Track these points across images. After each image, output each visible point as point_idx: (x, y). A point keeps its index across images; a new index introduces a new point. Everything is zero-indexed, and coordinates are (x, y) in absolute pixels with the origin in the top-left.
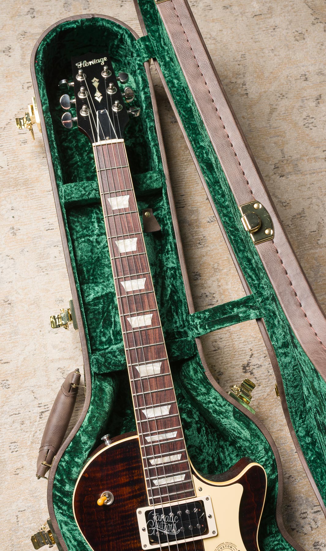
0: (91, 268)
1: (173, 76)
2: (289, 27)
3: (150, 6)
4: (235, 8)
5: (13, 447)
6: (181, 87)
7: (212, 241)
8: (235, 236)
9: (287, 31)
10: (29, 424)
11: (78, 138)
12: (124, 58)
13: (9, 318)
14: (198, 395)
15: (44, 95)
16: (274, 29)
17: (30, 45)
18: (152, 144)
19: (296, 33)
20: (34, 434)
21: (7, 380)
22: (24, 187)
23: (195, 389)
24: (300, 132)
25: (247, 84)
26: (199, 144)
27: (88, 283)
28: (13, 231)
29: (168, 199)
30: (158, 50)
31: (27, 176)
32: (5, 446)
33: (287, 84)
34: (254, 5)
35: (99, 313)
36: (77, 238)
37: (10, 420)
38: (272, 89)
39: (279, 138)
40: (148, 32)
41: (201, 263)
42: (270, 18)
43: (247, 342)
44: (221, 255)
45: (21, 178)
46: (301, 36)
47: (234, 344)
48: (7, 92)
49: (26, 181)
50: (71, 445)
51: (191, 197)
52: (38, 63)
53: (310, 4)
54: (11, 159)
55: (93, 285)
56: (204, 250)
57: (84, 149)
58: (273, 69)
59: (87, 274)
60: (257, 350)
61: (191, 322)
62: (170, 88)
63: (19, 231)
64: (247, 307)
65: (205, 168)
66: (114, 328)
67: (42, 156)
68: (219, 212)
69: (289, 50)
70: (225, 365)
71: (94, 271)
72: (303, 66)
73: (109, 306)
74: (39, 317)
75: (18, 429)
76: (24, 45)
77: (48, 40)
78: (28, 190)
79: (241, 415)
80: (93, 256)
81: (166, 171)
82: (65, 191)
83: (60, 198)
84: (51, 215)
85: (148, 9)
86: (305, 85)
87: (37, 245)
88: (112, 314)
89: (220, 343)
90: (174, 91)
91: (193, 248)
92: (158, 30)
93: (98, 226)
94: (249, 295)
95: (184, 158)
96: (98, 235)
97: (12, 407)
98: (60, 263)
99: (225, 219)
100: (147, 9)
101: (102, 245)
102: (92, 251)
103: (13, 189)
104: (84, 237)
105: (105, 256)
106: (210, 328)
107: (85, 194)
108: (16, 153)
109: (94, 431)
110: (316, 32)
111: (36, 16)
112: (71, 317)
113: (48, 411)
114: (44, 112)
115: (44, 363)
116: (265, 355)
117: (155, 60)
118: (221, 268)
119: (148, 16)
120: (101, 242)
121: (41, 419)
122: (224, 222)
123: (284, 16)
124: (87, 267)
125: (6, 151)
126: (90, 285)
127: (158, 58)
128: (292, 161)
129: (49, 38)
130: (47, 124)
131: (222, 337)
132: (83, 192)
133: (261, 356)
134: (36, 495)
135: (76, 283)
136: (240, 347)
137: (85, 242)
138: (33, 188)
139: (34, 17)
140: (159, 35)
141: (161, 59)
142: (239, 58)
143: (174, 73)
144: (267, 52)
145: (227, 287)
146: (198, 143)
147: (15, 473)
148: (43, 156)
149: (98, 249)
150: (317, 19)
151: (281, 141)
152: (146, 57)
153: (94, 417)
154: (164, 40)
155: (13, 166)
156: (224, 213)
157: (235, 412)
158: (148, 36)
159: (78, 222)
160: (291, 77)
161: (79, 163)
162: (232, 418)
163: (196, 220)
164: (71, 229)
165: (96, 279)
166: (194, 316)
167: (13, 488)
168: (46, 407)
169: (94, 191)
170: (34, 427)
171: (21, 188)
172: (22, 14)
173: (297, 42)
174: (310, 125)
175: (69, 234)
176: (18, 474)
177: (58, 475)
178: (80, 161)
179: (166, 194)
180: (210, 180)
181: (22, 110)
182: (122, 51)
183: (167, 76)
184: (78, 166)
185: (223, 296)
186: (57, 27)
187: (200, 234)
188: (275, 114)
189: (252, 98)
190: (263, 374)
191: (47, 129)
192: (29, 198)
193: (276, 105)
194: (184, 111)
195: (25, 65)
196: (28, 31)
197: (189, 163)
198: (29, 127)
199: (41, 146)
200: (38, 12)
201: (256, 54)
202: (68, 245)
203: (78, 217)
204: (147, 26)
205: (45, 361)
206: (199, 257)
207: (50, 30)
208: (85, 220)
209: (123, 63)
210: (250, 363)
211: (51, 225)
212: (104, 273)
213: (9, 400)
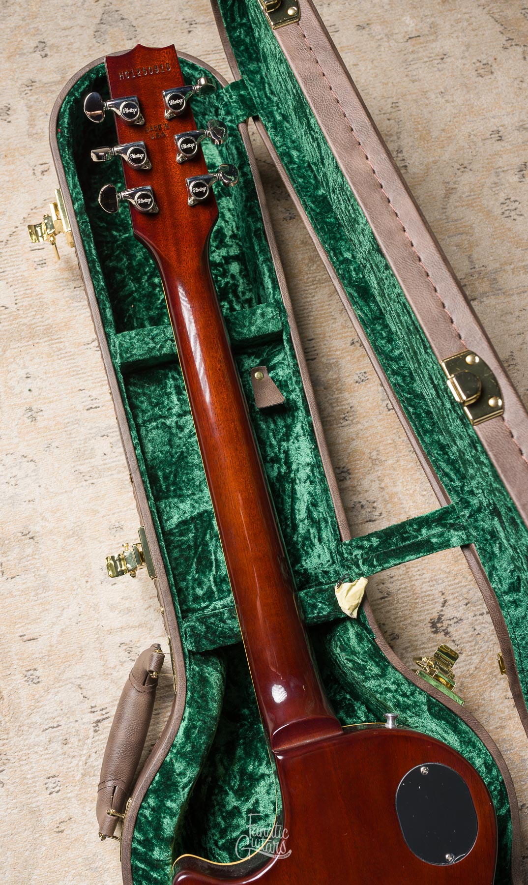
0: (171, 472)
1: (289, 144)
2: (467, 54)
3: (245, 31)
4: (377, 28)
5: (51, 785)
6: (304, 163)
7: (365, 414)
8: (415, 408)
9: (464, 61)
10: (76, 743)
11: (132, 252)
12: (200, 117)
13: (32, 562)
14: (367, 679)
15: (75, 186)
16: (442, 59)
17: (41, 101)
18: (261, 258)
19: (478, 64)
20: (86, 759)
21: (35, 670)
22: (45, 340)
23: (361, 669)
24: (497, 225)
25: (404, 150)
26: (343, 256)
27: (167, 498)
28: (30, 414)
29: (294, 349)
30: (262, 103)
31: (50, 321)
32: (37, 784)
33: (470, 148)
34: (407, 22)
35: (189, 547)
36: (144, 422)
37: (44, 738)
38: (446, 157)
39: (464, 237)
40: (243, 73)
41: (349, 451)
42: (433, 41)
43: (435, 580)
44: (382, 437)
45: (40, 324)
46: (486, 69)
47: (414, 585)
48: (8, 182)
49: (48, 329)
50: (157, 778)
51: (326, 342)
52: (62, 133)
53: (496, 16)
54: (22, 293)
55: (176, 500)
56: (352, 430)
57: (142, 271)
58: (445, 125)
59: (164, 482)
60: (453, 594)
61: (346, 555)
62: (286, 165)
63: (41, 413)
64: (444, 526)
65: (356, 295)
66: (217, 572)
67: (72, 285)
68: (385, 368)
69: (468, 92)
70: (401, 621)
71: (175, 476)
72: (493, 117)
73: (205, 535)
74: (83, 558)
75: (58, 752)
76: (32, 103)
77: (77, 94)
78: (52, 344)
79: (441, 709)
80: (173, 452)
81: (287, 303)
82: (121, 345)
83: (112, 356)
84: (93, 383)
85: (242, 37)
86: (499, 148)
87: (73, 435)
88: (212, 548)
89: (391, 585)
90: (293, 169)
91: (335, 426)
92: (259, 71)
93: (179, 400)
94: (445, 505)
95: (308, 278)
96: (180, 416)
97: (46, 716)
98: (113, 464)
99: (396, 379)
100: (239, 36)
101: (187, 431)
102: (170, 443)
103: (26, 344)
104: (156, 420)
105: (193, 450)
106: (380, 565)
107: (155, 347)
108: (29, 283)
109: (197, 752)
110: (511, 62)
111: (49, 54)
112: (142, 557)
113: (107, 718)
114: (76, 214)
115: (97, 636)
116: (466, 601)
117: (256, 119)
118: (383, 459)
119: (242, 47)
120: (185, 426)
121: (96, 734)
122: (395, 385)
123: (457, 37)
124: (164, 470)
125: (11, 279)
126: (170, 500)
127: (262, 116)
128: (486, 273)
129: (78, 91)
130: (82, 233)
131: (393, 574)
132: (152, 345)
133: (461, 604)
134: (95, 865)
135: (148, 498)
136: (424, 590)
137: (157, 427)
138: (60, 340)
139: (46, 56)
140: (262, 78)
141: (268, 117)
142: (388, 108)
143: (291, 139)
144: (433, 96)
145: (395, 490)
146: (341, 253)
147: (57, 830)
148: (75, 285)
149: (180, 438)
150: (510, 39)
151: (466, 242)
152: (241, 115)
153: (195, 727)
154: (270, 86)
155: (24, 304)
156: (393, 370)
157: (431, 705)
158: (242, 81)
159: (145, 394)
160: (475, 135)
161: (135, 294)
162: (427, 715)
163: (336, 379)
164: (133, 407)
165: (181, 489)
166: (350, 544)
167: (55, 856)
168: (104, 712)
169: (169, 342)
170: (86, 747)
171: (41, 341)
172: (25, 51)
173: (480, 78)
174: (513, 213)
175: (131, 416)
176: (62, 832)
177: (139, 833)
178: (136, 291)
179: (290, 341)
180: (366, 315)
181: (34, 211)
182: (197, 107)
183: (279, 144)
184: (134, 299)
185: (389, 506)
186: (91, 71)
187: (344, 402)
188: (454, 198)
189: (414, 174)
190: (465, 633)
191: (83, 241)
192: (56, 357)
193: (455, 183)
194: (313, 202)
195: (35, 136)
196: (37, 79)
197: (318, 286)
198: (52, 239)
199: (70, 269)
200: (52, 46)
201: (416, 101)
202: (131, 436)
203: (143, 387)
204: (241, 64)
205: (98, 633)
206: (346, 442)
207: (79, 77)
208: (155, 390)
209: (199, 125)
210: (443, 615)
211: (94, 401)
212: (193, 479)
213: (40, 704)
